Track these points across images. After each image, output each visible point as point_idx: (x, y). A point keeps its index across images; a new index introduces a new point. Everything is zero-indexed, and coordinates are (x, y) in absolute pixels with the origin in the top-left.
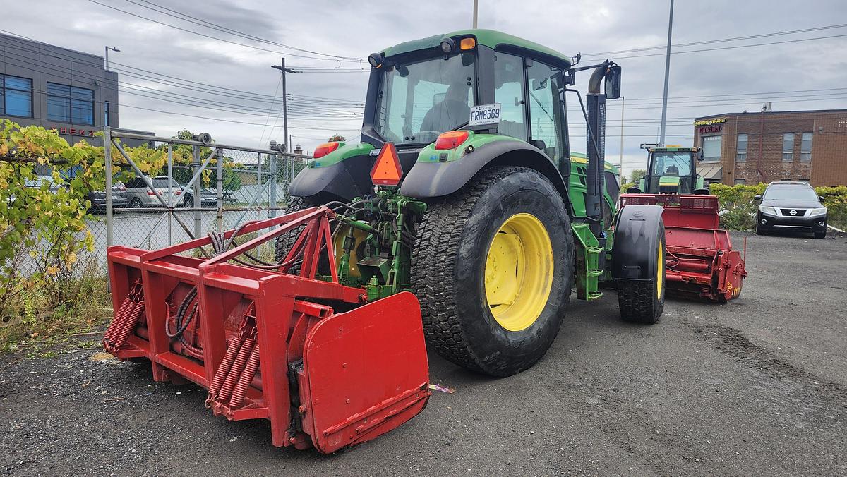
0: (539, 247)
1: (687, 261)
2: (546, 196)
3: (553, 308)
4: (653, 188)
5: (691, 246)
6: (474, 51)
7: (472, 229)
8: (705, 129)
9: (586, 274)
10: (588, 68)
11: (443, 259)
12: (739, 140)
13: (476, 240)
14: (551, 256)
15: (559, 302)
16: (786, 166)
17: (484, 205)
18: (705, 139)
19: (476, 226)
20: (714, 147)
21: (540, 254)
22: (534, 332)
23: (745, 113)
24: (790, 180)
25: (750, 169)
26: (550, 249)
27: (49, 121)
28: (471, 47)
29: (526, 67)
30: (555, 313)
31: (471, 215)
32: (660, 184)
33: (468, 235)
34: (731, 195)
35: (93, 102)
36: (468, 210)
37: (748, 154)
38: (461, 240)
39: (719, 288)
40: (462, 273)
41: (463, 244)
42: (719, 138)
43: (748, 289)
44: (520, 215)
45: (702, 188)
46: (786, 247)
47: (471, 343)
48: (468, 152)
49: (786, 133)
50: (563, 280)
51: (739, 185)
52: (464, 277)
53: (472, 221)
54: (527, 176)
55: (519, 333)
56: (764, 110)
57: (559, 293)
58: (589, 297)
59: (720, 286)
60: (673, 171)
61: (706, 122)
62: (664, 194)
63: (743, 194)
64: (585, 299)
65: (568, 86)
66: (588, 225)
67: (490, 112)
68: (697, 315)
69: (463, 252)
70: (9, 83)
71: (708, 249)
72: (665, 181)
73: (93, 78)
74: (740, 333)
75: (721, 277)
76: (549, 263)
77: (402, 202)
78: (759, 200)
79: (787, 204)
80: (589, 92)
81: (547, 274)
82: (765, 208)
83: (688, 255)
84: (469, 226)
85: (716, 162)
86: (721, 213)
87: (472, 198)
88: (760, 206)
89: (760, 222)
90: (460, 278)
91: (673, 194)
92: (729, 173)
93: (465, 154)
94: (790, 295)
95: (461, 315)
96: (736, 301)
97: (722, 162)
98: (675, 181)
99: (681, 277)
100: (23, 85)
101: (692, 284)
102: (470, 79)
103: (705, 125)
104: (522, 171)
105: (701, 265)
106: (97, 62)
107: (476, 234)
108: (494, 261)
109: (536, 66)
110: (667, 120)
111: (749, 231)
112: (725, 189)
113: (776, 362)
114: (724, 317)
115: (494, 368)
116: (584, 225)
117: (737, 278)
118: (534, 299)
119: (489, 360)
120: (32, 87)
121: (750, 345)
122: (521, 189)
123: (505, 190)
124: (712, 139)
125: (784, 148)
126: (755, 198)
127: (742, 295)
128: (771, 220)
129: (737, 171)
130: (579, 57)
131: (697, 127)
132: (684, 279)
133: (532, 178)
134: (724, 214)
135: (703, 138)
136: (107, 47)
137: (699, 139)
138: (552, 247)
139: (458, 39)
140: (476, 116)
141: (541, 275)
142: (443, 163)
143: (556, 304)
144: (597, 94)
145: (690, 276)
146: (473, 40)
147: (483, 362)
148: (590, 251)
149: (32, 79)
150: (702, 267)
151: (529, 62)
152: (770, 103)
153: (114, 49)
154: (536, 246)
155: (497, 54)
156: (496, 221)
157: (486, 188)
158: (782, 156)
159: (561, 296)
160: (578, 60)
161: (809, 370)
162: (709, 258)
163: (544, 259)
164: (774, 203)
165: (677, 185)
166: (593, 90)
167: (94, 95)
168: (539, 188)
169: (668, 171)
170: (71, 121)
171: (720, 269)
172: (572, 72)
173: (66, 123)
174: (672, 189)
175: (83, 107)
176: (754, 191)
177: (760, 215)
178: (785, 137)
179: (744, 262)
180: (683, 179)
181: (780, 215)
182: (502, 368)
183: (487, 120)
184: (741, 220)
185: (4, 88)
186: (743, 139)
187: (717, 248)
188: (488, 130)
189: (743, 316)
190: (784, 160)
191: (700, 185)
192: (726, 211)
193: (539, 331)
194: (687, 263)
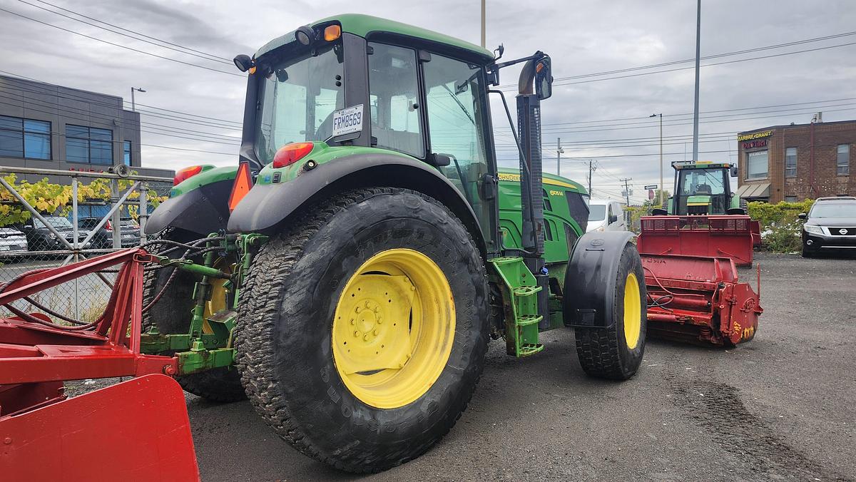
0: (436, 292)
1: (683, 297)
2: (435, 225)
3: (456, 372)
4: (683, 209)
5: (688, 279)
6: (339, 41)
7: (303, 273)
8: (749, 144)
9: (514, 322)
10: (514, 62)
11: (260, 318)
12: (788, 155)
13: (308, 290)
14: (451, 303)
15: (465, 364)
16: (842, 180)
17: (324, 239)
18: (750, 155)
19: (309, 270)
20: (760, 163)
21: (437, 301)
22: (424, 408)
23: (792, 125)
24: (847, 195)
25: (801, 185)
26: (449, 294)
27: (67, 162)
28: (336, 37)
29: (420, 62)
30: (460, 379)
31: (301, 255)
32: (688, 205)
33: (295, 282)
34: (774, 214)
35: (112, 143)
36: (298, 248)
37: (799, 169)
38: (284, 291)
39: (721, 330)
40: (287, 336)
41: (287, 295)
42: (765, 153)
43: (765, 329)
44: (393, 251)
45: (738, 208)
46: (833, 271)
47: (307, 432)
48: (307, 169)
49: (839, 144)
50: (470, 334)
51: (782, 203)
52: (289, 342)
53: (303, 263)
54: (403, 200)
55: (398, 410)
56: (813, 121)
57: (466, 351)
58: (519, 352)
59: (723, 328)
60: (705, 189)
61: (750, 137)
62: (692, 215)
63: (788, 212)
64: (515, 354)
65: (491, 87)
66: (522, 258)
67: (352, 117)
68: (689, 365)
69: (288, 306)
70: (29, 126)
71: (708, 282)
72: (693, 201)
73: (112, 119)
74: (735, 393)
75: (724, 317)
76: (449, 313)
77: (249, 238)
78: (804, 218)
79: (835, 222)
80: (520, 93)
81: (448, 327)
82: (811, 227)
83: (683, 289)
84: (298, 271)
85: (763, 178)
86: (763, 234)
87: (305, 232)
88: (805, 225)
89: (805, 242)
90: (285, 343)
91: (703, 215)
92: (778, 190)
93: (302, 172)
94: (818, 335)
95: (288, 396)
96: (749, 344)
97: (770, 178)
98: (705, 201)
99: (674, 316)
100: (43, 128)
101: (688, 325)
102: (339, 78)
103: (749, 140)
104: (393, 193)
105: (699, 301)
106: (115, 102)
107: (309, 280)
108: (375, 312)
109: (436, 61)
110: (699, 137)
111: (795, 253)
112: (767, 207)
113: (770, 440)
114: (725, 369)
115: (354, 462)
116: (514, 260)
117: (749, 317)
118: (431, 358)
119: (342, 454)
120: (51, 130)
121: (742, 412)
122: (389, 218)
123: (361, 219)
124: (757, 154)
125: (839, 161)
126: (800, 217)
127: (759, 335)
128: (818, 240)
129: (787, 187)
130: (501, 50)
131: (740, 142)
132: (677, 319)
133: (411, 202)
134: (767, 235)
135: (748, 153)
136: (132, 88)
137: (744, 155)
138: (452, 291)
139: (321, 27)
140: (339, 123)
141: (440, 328)
142: (275, 185)
143: (460, 366)
144: (528, 95)
145: (685, 315)
146: (339, 27)
147: (334, 456)
148: (519, 292)
149: (51, 122)
150: (701, 303)
151: (423, 55)
152: (820, 113)
153: (140, 90)
154: (431, 291)
155: (370, 44)
156: (345, 261)
157: (330, 217)
158: (836, 170)
159: (468, 355)
160: (501, 53)
161: (812, 455)
162: (707, 293)
163: (443, 308)
164: (820, 221)
165: (707, 204)
166: (523, 89)
167: (112, 134)
168: (421, 215)
169: (699, 190)
170: (90, 162)
171: (722, 306)
172: (496, 69)
173: (85, 163)
174: (703, 209)
175: (104, 147)
176: (800, 209)
177: (806, 235)
178: (839, 149)
179: (758, 296)
180: (715, 199)
181: (828, 234)
182: (368, 462)
183: (349, 128)
184: (786, 241)
185: (23, 132)
186: (792, 152)
187: (718, 280)
188: (351, 141)
189: (749, 366)
190: (840, 174)
191: (735, 204)
192: (770, 232)
193: (432, 405)
194: (683, 300)
